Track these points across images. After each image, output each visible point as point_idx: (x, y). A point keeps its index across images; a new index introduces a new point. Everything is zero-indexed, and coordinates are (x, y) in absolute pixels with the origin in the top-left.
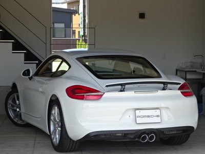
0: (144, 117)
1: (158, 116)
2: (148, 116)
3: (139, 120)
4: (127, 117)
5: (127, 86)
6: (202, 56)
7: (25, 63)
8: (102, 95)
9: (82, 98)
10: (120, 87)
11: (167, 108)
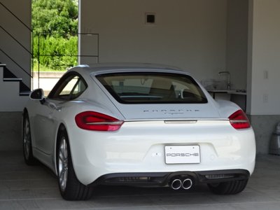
0: (176, 155)
1: (196, 155)
2: (183, 155)
4: (154, 154)
6: (228, 73)
7: (4, 81)
8: (120, 125)
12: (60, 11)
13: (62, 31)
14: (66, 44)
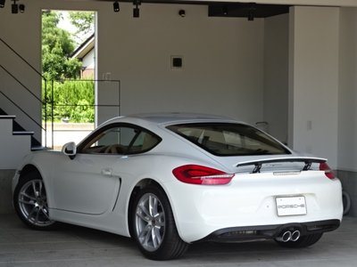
0: (286, 207)
1: (302, 206)
2: (292, 206)
3: (281, 211)
4: (265, 207)
5: (263, 165)
7: (14, 134)
8: (230, 178)
9: (199, 182)
10: (254, 166)
11: (312, 194)
12: (51, 47)
13: (55, 72)
14: (59, 88)
